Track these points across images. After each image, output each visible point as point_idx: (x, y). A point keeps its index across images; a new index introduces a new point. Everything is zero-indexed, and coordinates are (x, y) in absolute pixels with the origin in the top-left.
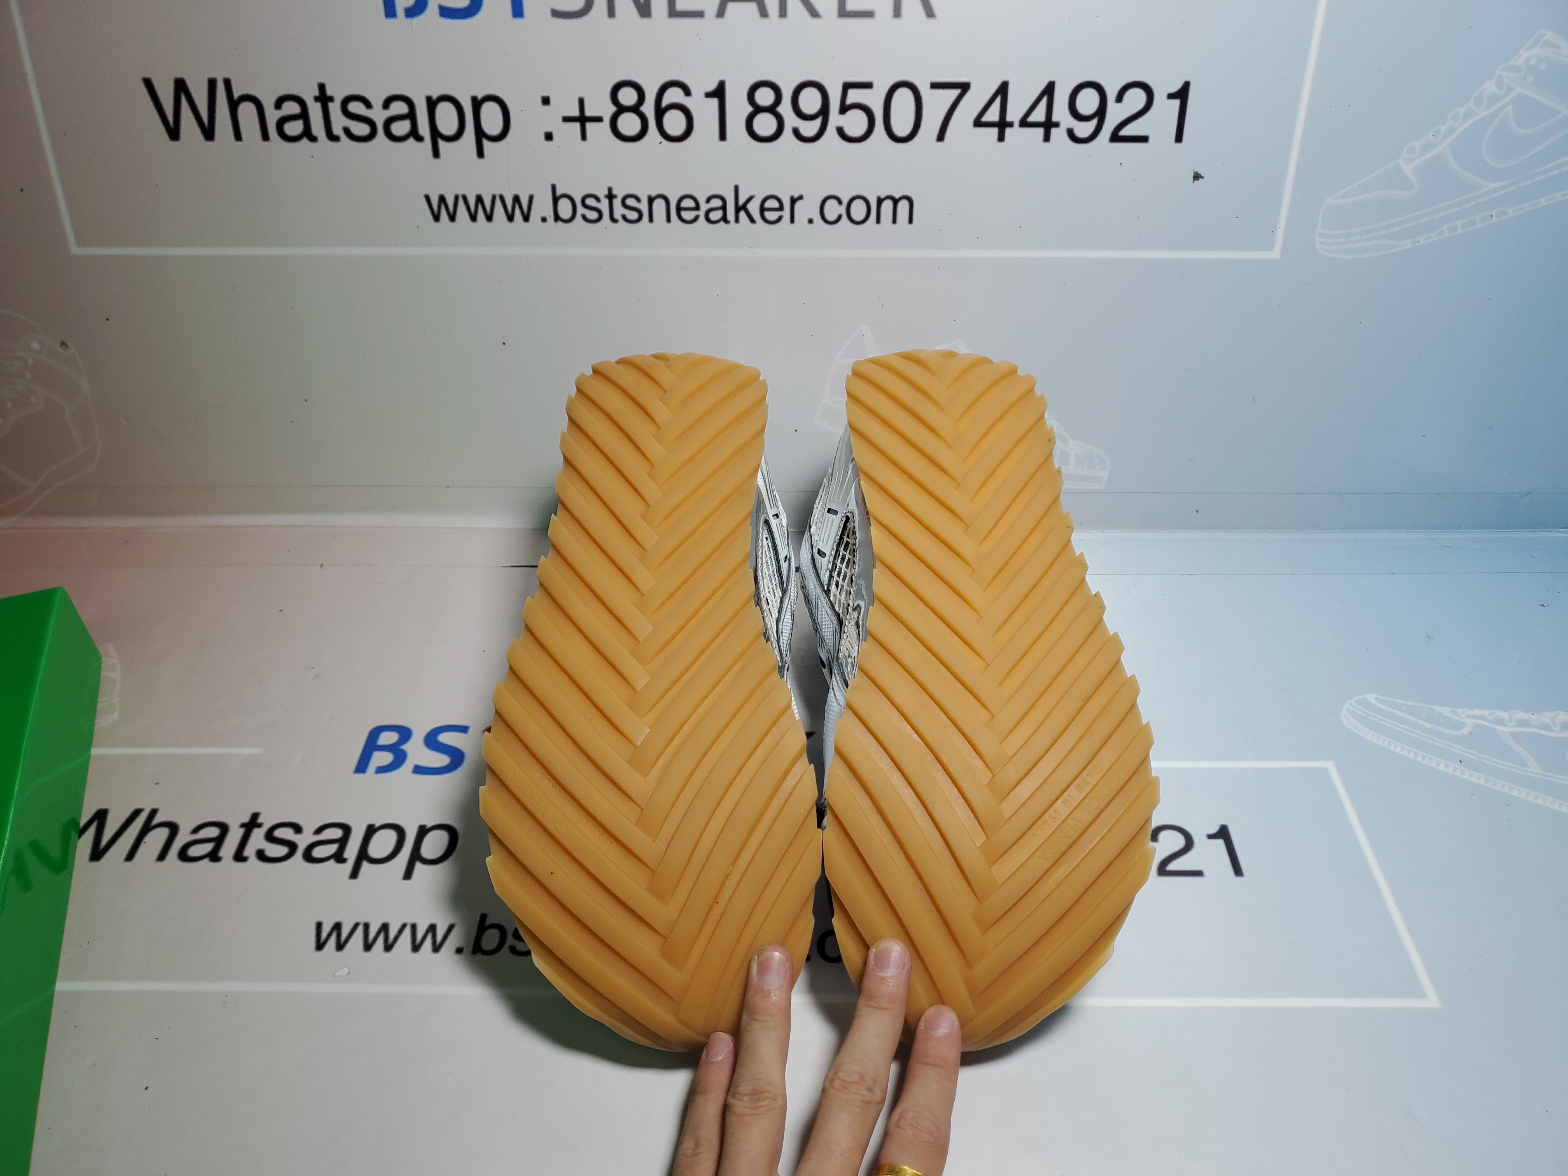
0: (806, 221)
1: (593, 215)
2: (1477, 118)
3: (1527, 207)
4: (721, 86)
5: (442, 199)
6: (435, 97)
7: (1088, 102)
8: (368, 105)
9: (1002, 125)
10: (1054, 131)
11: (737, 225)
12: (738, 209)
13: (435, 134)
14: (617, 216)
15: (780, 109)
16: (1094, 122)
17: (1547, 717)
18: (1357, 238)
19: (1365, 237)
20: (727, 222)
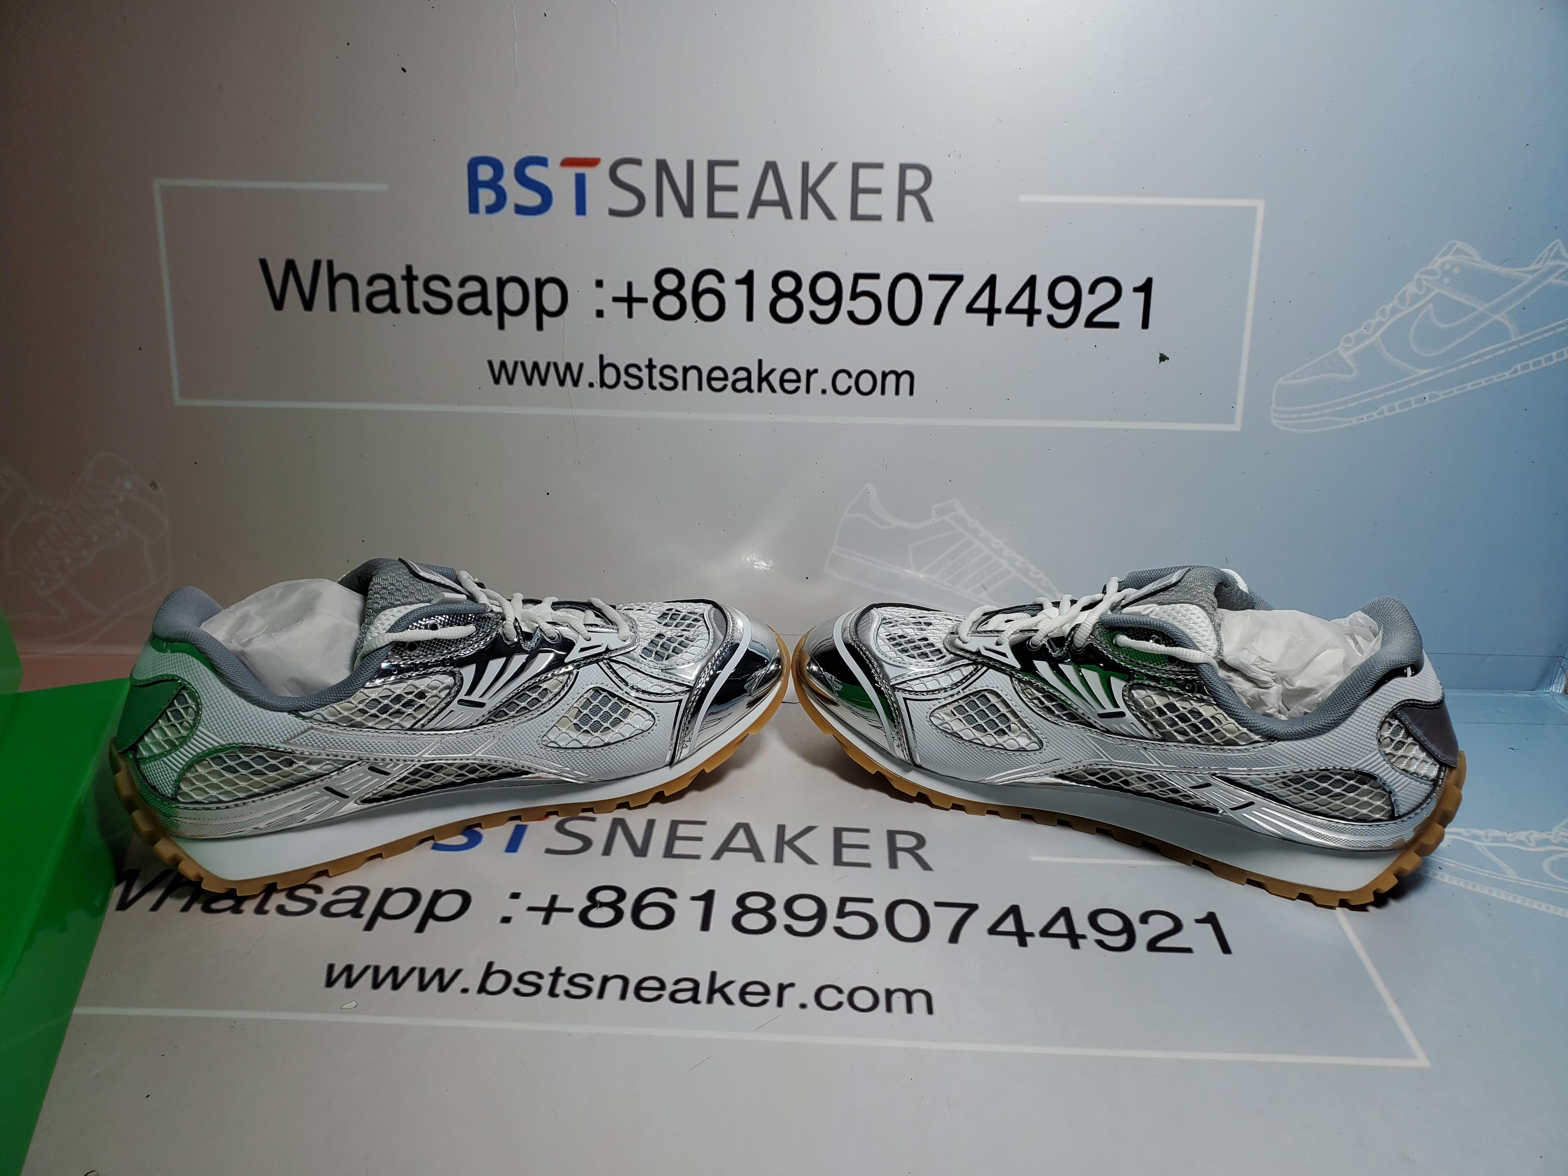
0: (820, 392)
1: (634, 382)
2: (1402, 314)
3: (1455, 391)
4: (750, 274)
5: (503, 364)
6: (504, 278)
7: (1065, 293)
8: (447, 283)
9: (991, 311)
10: (1036, 317)
11: (760, 394)
12: (761, 380)
13: (502, 309)
14: (656, 383)
15: (799, 295)
16: (1071, 310)
17: (1522, 835)
18: (1308, 414)
19: (1315, 414)
20: (751, 391)
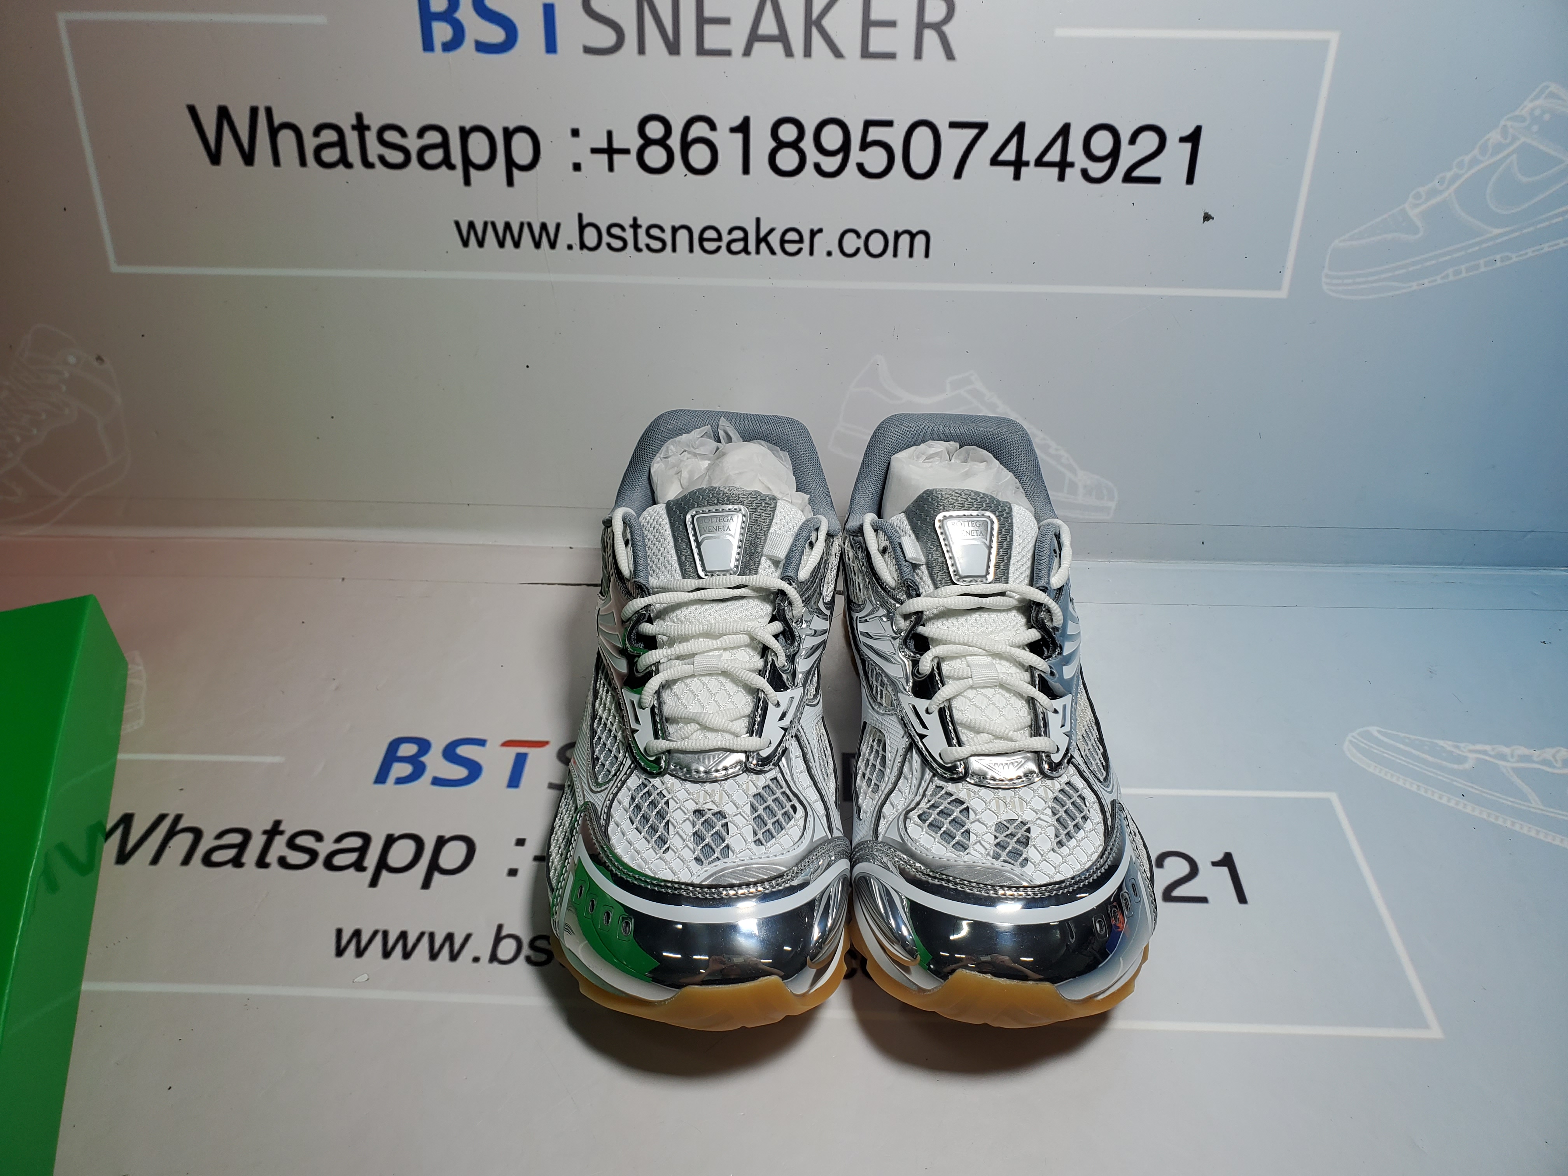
0: (825, 253)
1: (618, 244)
2: (1482, 165)
4: (746, 121)
5: (471, 225)
6: (468, 127)
7: (1102, 143)
8: (403, 134)
9: (1018, 164)
10: (1068, 171)
11: (758, 257)
12: (759, 241)
13: (467, 162)
14: (641, 245)
15: (802, 145)
16: (1108, 163)
17: (1548, 753)
18: (1363, 279)
19: (1371, 279)
20: (748, 253)
